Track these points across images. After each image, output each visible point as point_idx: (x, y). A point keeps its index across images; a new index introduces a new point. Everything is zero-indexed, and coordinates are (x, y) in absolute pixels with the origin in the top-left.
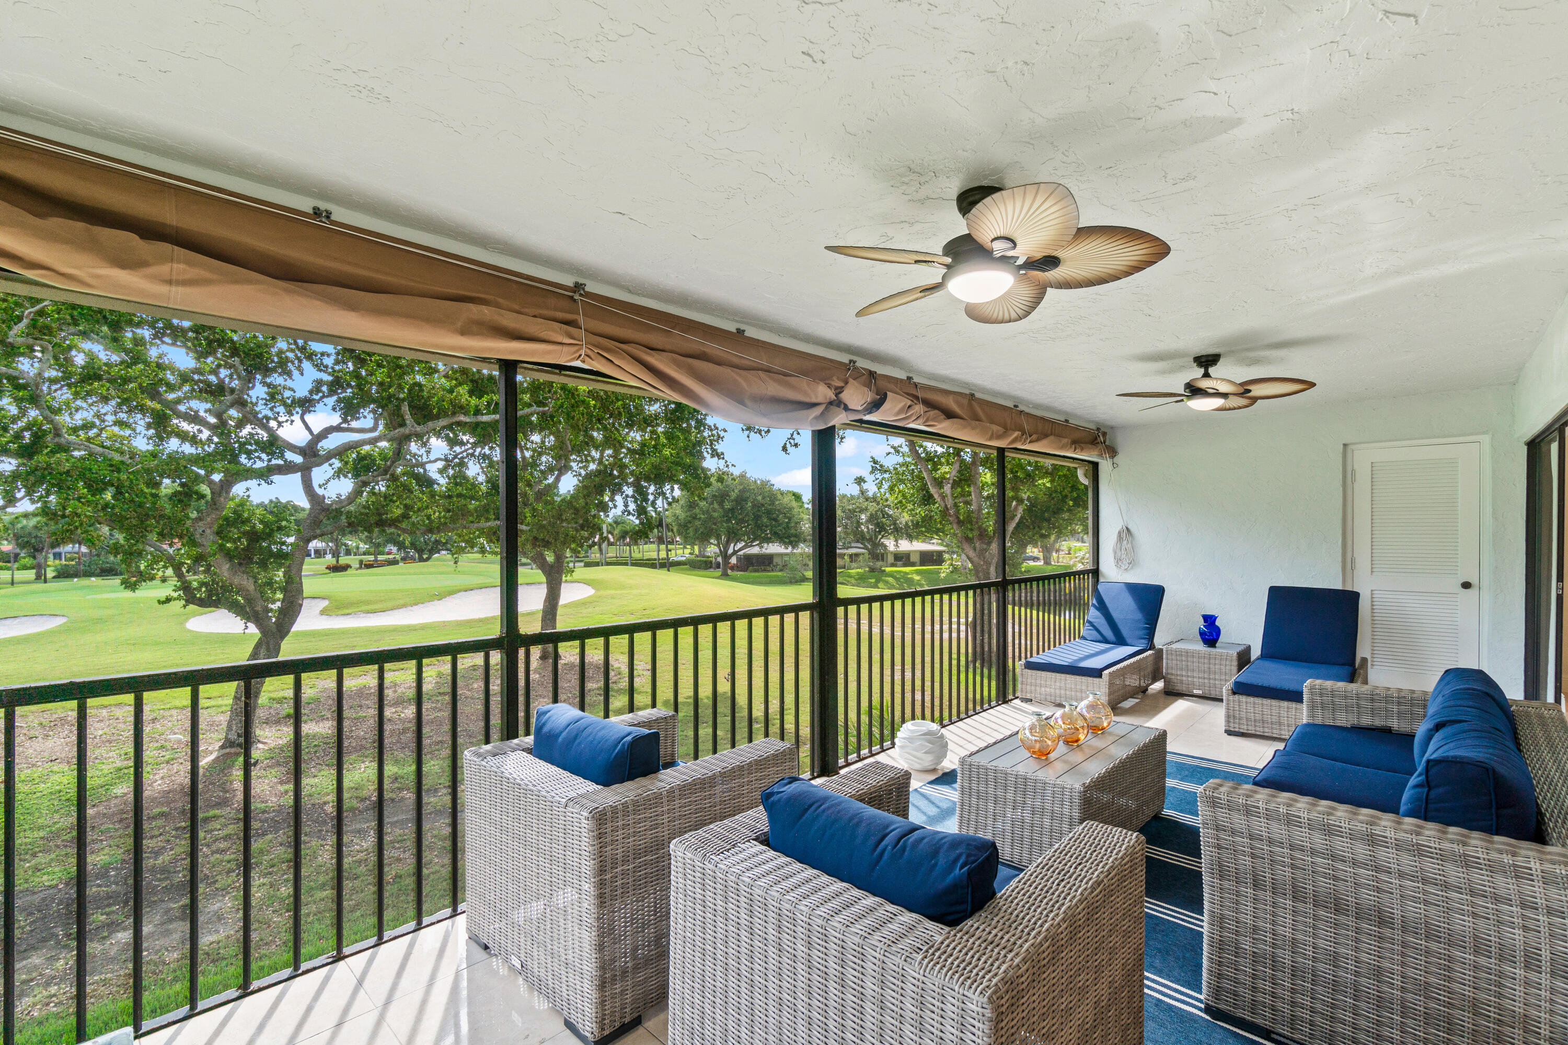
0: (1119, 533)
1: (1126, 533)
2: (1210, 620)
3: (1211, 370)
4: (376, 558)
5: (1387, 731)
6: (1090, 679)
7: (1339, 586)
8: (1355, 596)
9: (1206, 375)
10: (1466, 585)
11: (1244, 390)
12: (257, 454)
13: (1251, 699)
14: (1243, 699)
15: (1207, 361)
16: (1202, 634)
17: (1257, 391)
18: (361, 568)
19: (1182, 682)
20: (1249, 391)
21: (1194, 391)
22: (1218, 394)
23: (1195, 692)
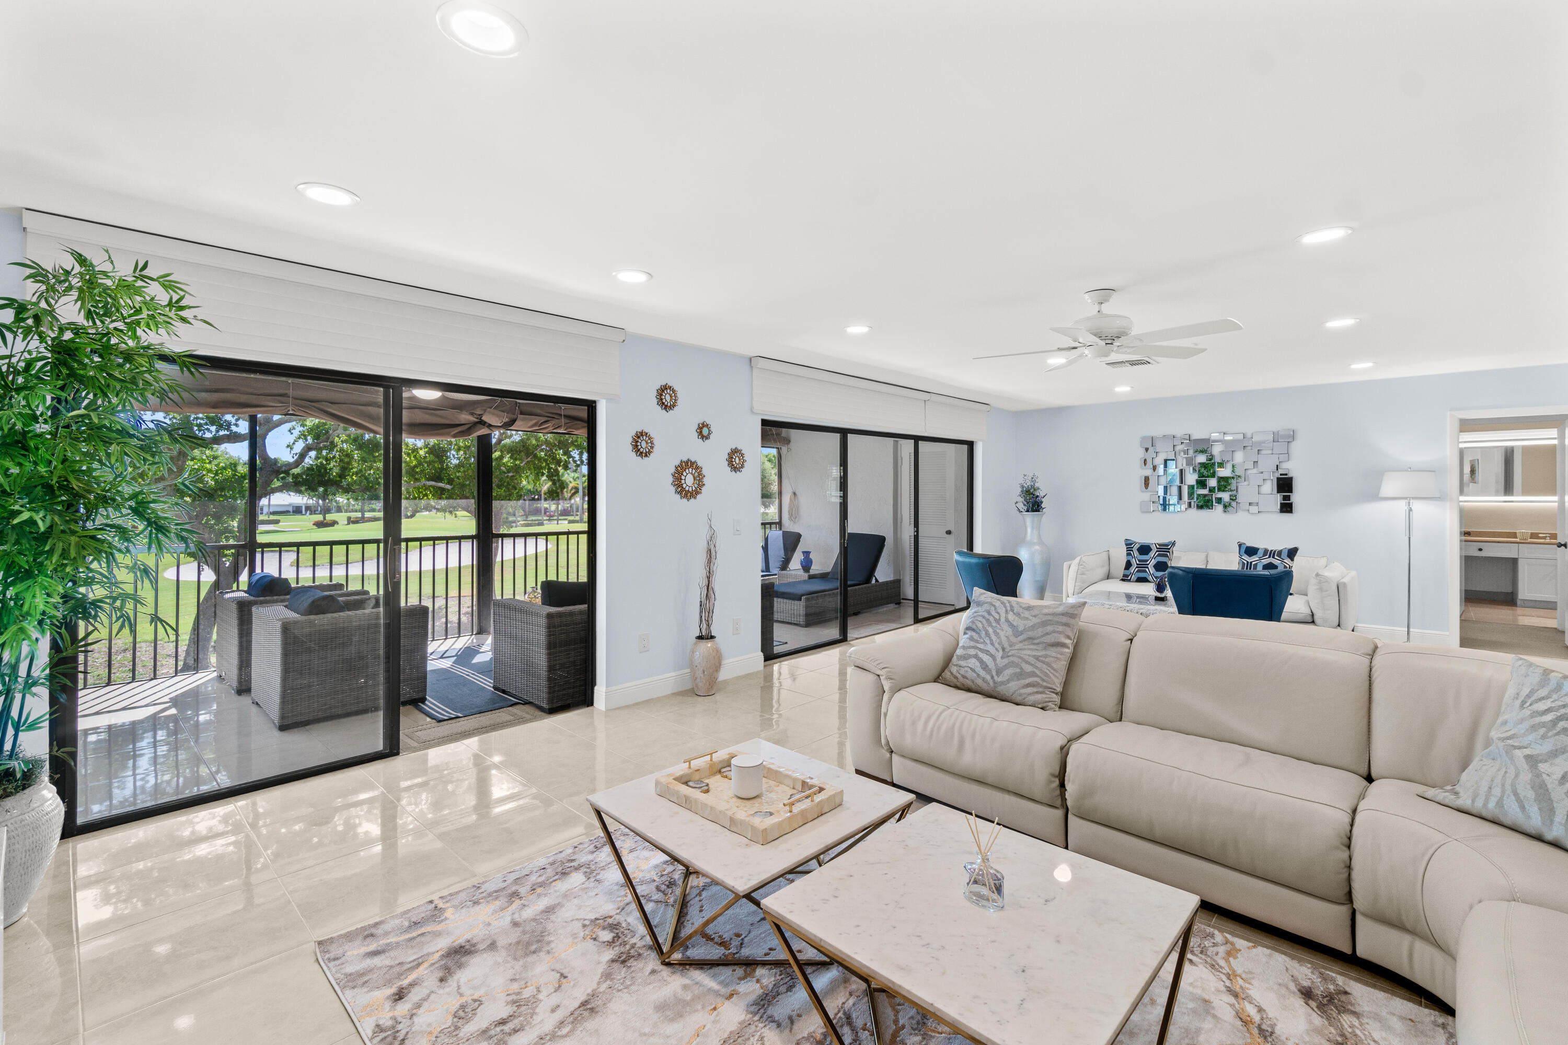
0: (791, 496)
1: (795, 497)
2: (806, 555)
4: (363, 515)
10: (949, 532)
12: (206, 427)
16: (801, 563)
18: (348, 524)
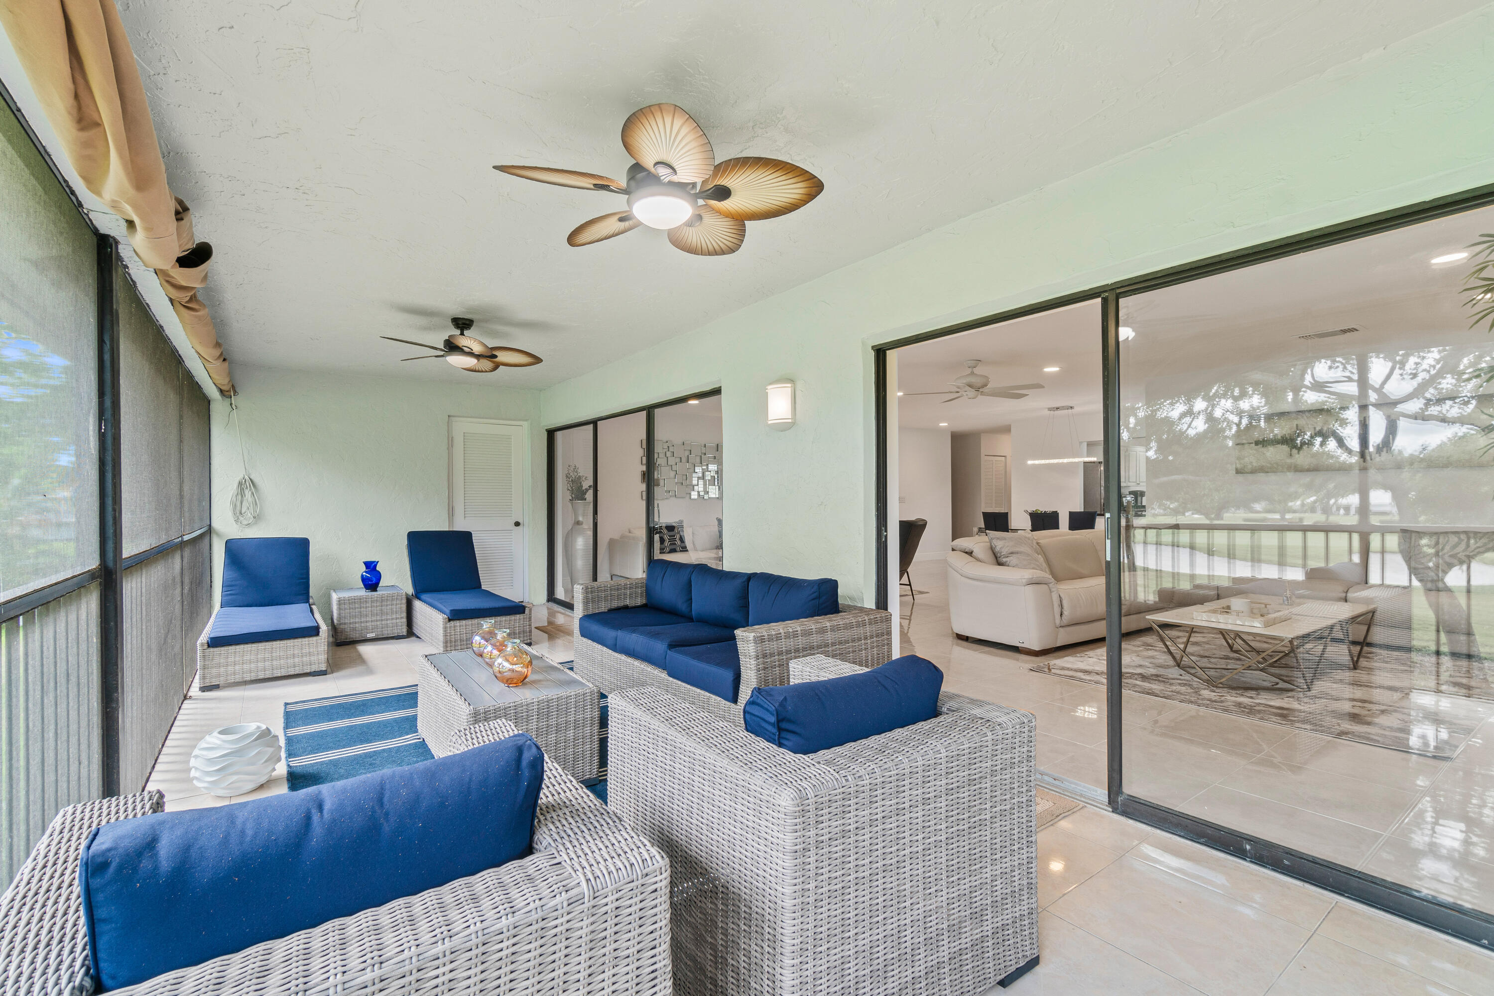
0: (240, 484)
1: (247, 485)
2: (371, 566)
3: (465, 332)
5: (626, 608)
6: (305, 641)
7: (447, 529)
8: (466, 537)
9: (462, 334)
10: (517, 524)
11: (490, 355)
13: (464, 622)
14: (458, 623)
15: (463, 324)
16: (364, 579)
17: (502, 357)
19: (354, 629)
20: (496, 356)
21: (451, 347)
22: (471, 354)
23: (370, 636)
